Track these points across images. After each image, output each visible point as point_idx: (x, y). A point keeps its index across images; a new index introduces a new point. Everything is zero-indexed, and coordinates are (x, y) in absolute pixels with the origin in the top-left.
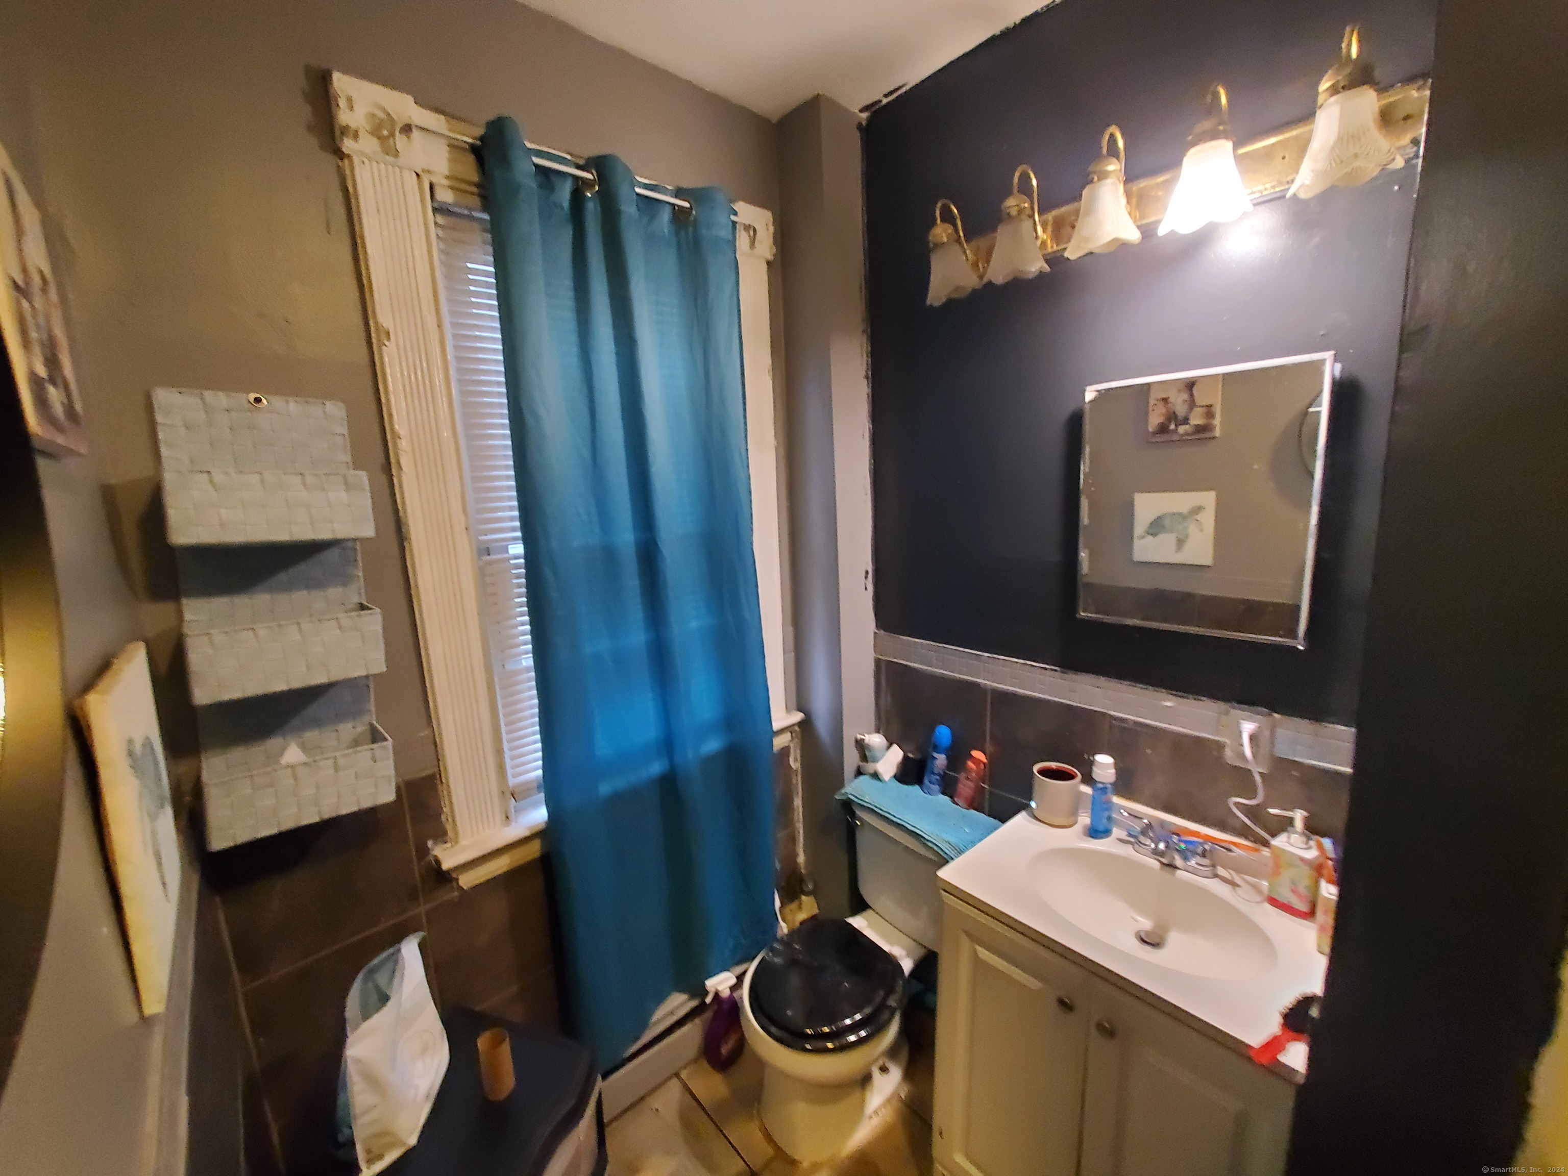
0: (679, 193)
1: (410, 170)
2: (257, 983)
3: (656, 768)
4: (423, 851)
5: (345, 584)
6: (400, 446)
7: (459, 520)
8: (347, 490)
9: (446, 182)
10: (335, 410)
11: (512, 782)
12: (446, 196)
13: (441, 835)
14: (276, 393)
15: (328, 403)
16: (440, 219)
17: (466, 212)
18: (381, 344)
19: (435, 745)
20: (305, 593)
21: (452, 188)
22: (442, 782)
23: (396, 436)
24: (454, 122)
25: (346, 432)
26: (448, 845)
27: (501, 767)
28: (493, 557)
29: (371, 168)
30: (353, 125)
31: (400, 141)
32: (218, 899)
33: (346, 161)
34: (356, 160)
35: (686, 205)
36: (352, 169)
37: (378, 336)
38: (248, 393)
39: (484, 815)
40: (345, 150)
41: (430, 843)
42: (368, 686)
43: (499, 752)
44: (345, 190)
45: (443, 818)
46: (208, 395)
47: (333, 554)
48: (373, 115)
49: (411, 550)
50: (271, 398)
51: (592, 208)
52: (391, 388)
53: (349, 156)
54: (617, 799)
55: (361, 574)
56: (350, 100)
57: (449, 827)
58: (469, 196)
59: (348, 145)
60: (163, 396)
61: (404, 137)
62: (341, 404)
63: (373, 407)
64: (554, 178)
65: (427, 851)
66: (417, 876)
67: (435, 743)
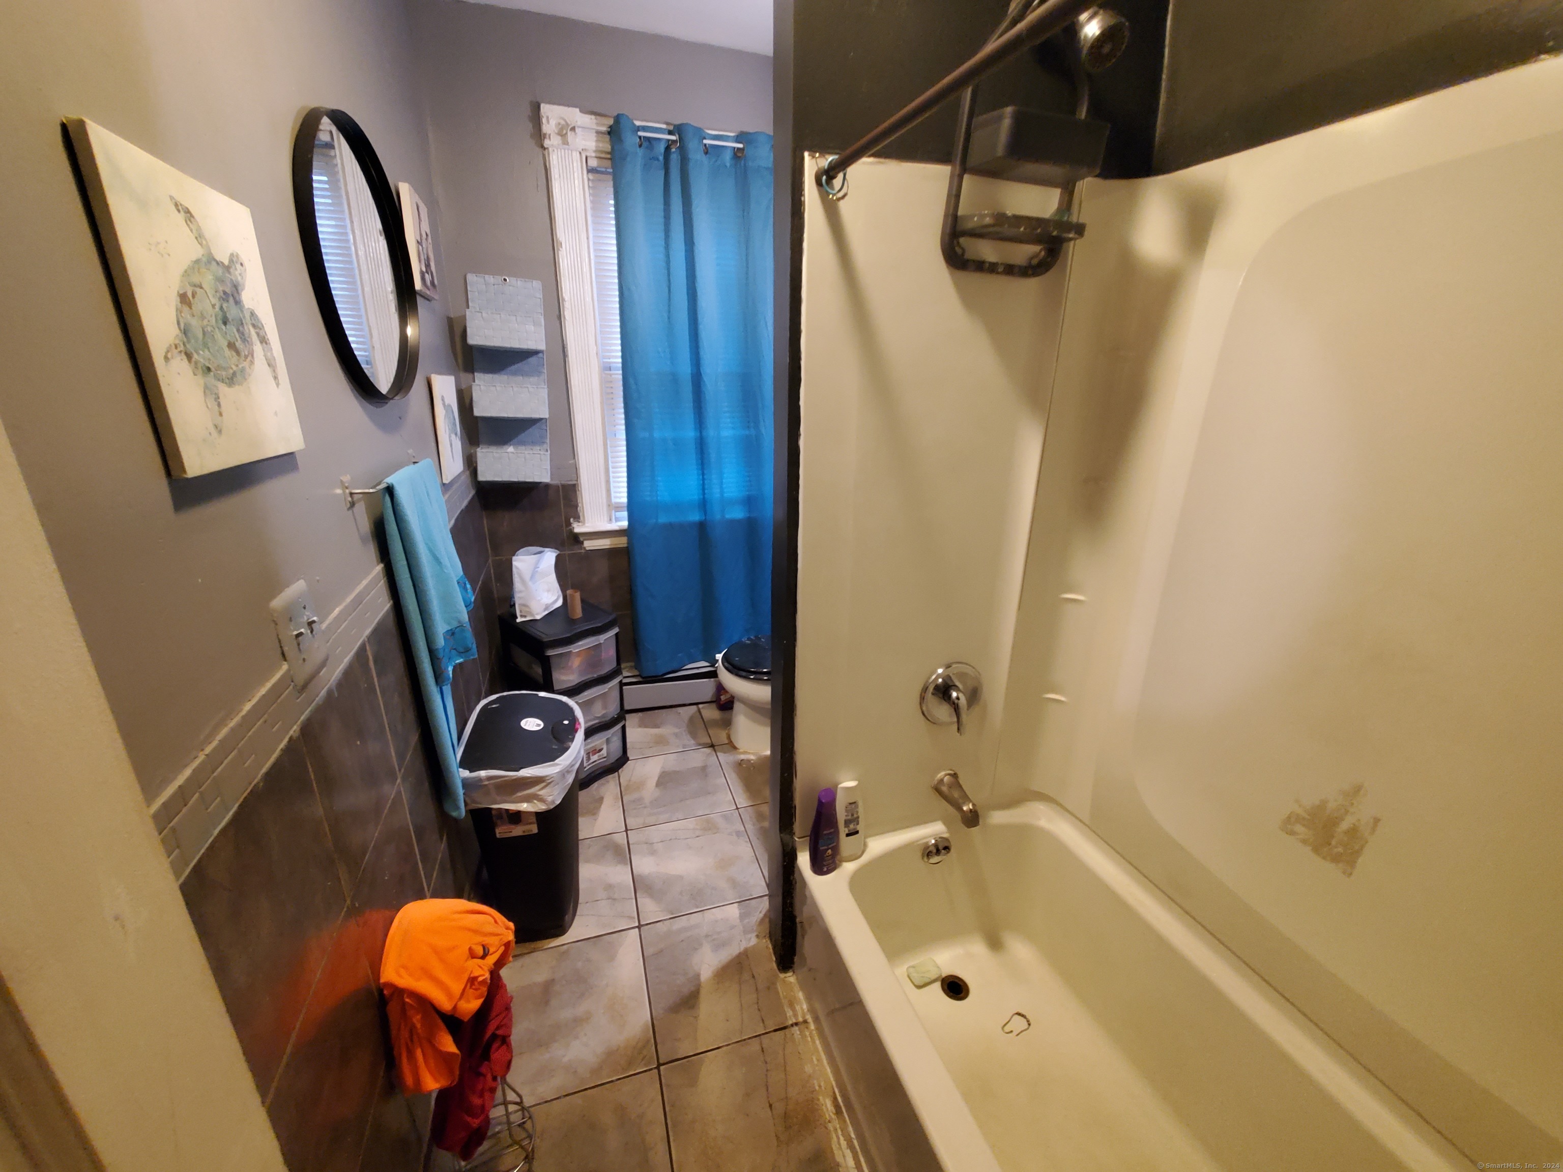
0: (737, 139)
1: (576, 151)
2: (497, 558)
3: (695, 517)
4: (569, 524)
5: (538, 376)
6: (565, 305)
7: (593, 350)
8: (534, 326)
9: (594, 155)
10: (537, 284)
11: (614, 500)
12: (593, 163)
13: (577, 518)
14: (512, 276)
15: (534, 282)
16: (591, 176)
17: (604, 170)
18: (558, 250)
19: (576, 469)
20: (521, 378)
21: (596, 157)
22: (579, 490)
23: (563, 300)
24: (598, 117)
25: (541, 297)
26: (580, 524)
27: (608, 491)
28: (612, 372)
29: (558, 154)
30: (548, 132)
31: (570, 135)
32: (484, 513)
33: (546, 150)
34: (550, 149)
35: (741, 146)
36: (549, 154)
37: (557, 246)
38: (502, 276)
39: (599, 516)
40: (546, 146)
41: (572, 520)
42: (546, 430)
43: (608, 482)
44: (546, 166)
45: (578, 508)
46: (486, 276)
47: (533, 360)
48: (559, 124)
49: (568, 361)
50: (511, 278)
51: (675, 157)
52: (562, 274)
53: (547, 148)
54: (670, 526)
55: (545, 372)
56: (548, 117)
57: (581, 514)
58: (604, 160)
59: (547, 143)
60: (471, 278)
61: (573, 133)
62: (540, 282)
63: (554, 282)
64: (654, 143)
65: (570, 524)
66: (565, 535)
67: (576, 468)
